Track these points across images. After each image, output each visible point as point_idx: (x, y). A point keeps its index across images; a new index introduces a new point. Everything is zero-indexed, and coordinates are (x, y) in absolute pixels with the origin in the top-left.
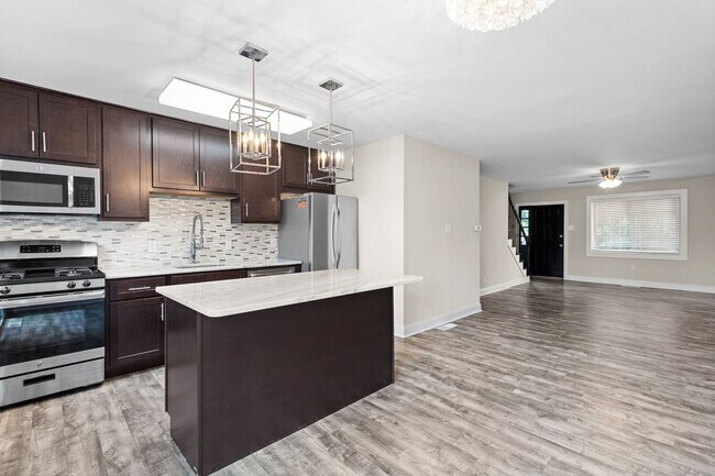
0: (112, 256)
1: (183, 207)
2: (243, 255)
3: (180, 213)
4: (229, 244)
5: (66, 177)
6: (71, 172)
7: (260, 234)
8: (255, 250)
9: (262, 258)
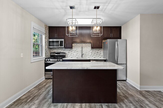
0: (68, 55)
1: (81, 45)
2: (94, 56)
3: (80, 47)
4: (90, 53)
5: (59, 41)
6: (60, 40)
7: (98, 51)
8: (97, 55)
9: (99, 57)
